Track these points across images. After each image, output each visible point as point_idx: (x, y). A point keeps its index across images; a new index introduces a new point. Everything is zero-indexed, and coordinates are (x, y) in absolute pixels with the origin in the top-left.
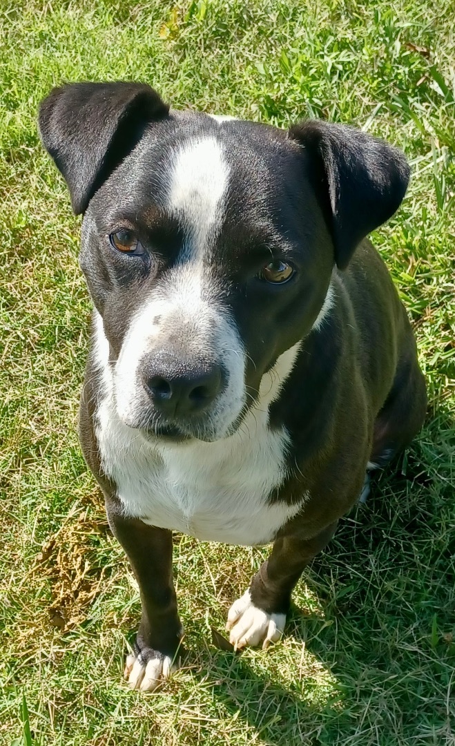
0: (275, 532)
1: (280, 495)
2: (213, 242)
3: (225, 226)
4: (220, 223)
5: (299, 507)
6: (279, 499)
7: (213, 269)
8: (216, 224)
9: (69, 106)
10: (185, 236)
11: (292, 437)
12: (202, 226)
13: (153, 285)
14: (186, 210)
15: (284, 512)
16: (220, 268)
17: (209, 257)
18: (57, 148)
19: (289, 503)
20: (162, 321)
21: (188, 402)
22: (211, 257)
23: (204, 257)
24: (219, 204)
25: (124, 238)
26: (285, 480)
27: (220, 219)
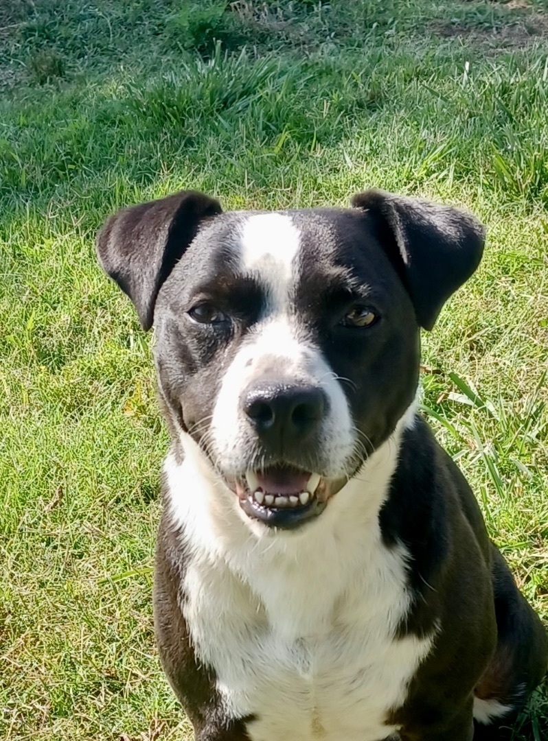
0: (407, 684)
1: (410, 626)
2: (293, 296)
3: (303, 278)
4: (297, 277)
5: (431, 641)
6: (409, 632)
7: (298, 317)
8: (293, 278)
9: (123, 229)
10: (264, 294)
11: (411, 549)
12: (280, 283)
13: (239, 343)
14: (260, 270)
15: (416, 650)
16: (304, 315)
17: (291, 308)
18: (117, 271)
19: (420, 636)
20: (255, 363)
21: (292, 428)
22: (293, 308)
23: (287, 309)
24: (293, 262)
25: (202, 311)
26: (412, 606)
27: (297, 272)
